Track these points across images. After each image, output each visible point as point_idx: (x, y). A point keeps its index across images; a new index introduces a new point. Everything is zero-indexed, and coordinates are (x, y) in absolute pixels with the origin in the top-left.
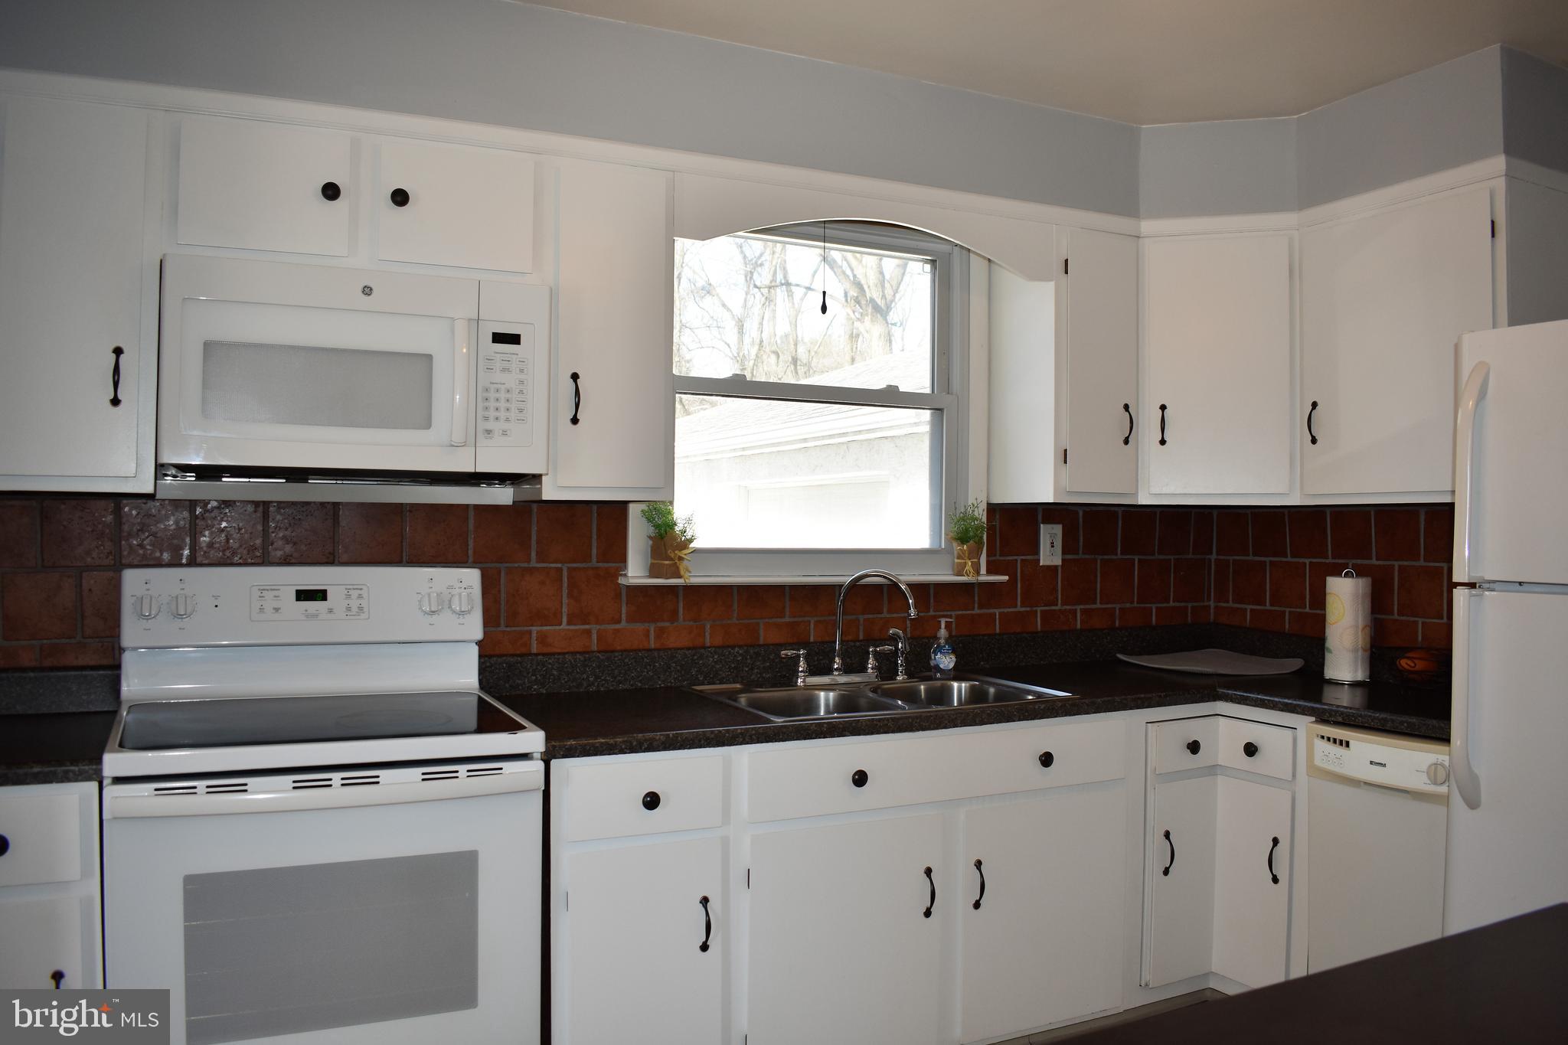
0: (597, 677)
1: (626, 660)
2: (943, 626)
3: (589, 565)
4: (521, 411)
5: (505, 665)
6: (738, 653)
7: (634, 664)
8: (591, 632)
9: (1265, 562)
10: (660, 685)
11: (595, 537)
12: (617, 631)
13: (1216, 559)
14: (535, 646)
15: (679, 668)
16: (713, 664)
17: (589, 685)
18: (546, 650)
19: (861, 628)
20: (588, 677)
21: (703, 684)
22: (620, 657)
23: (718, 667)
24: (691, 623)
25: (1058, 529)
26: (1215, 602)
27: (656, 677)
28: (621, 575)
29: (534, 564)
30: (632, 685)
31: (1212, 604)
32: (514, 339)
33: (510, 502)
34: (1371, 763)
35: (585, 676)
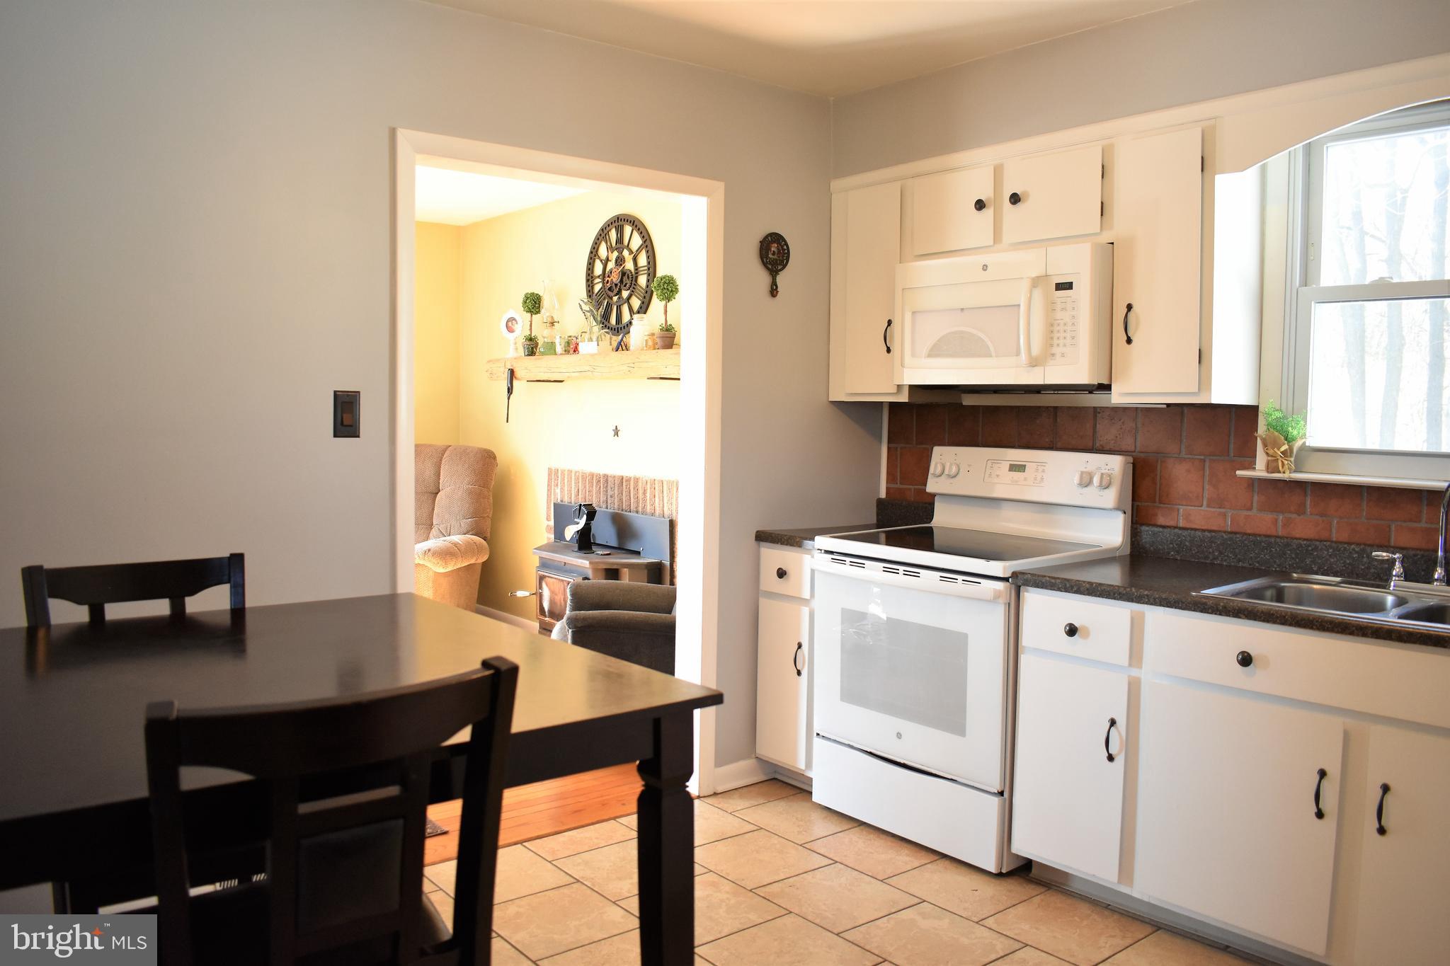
0: (1221, 553)
1: (1246, 542)
3: (1226, 458)
4: (1073, 338)
7: (1253, 546)
8: (1225, 515)
10: (1276, 568)
11: (1233, 434)
12: (1249, 517)
14: (1181, 521)
15: (1293, 556)
16: (1328, 557)
17: (1214, 559)
18: (1188, 525)
21: (1317, 573)
23: (1332, 560)
27: (1271, 560)
29: (1183, 455)
32: (1069, 286)
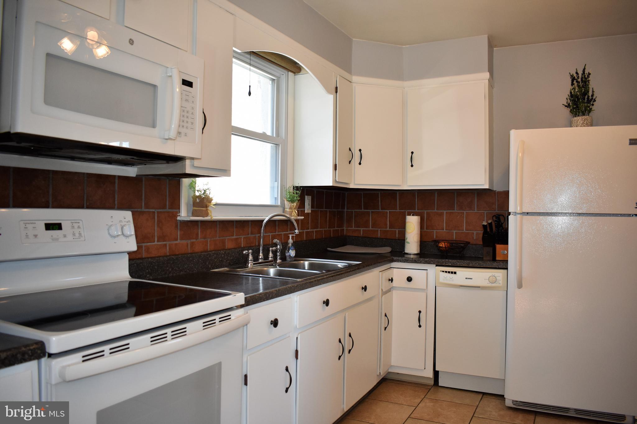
2: (290, 238)
3: (165, 210)
4: (192, 123)
5: (135, 265)
6: (222, 253)
8: (166, 245)
9: (369, 212)
11: (168, 196)
12: (176, 244)
13: (346, 211)
14: (144, 254)
18: (149, 256)
19: (257, 240)
20: (169, 269)
22: (181, 258)
24: (203, 240)
25: (310, 197)
26: (346, 228)
28: (178, 216)
29: (143, 210)
30: (185, 272)
31: (345, 228)
32: (190, 84)
33: (134, 176)
34: (466, 278)
35: (168, 268)
